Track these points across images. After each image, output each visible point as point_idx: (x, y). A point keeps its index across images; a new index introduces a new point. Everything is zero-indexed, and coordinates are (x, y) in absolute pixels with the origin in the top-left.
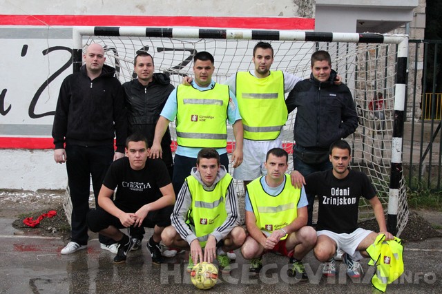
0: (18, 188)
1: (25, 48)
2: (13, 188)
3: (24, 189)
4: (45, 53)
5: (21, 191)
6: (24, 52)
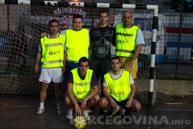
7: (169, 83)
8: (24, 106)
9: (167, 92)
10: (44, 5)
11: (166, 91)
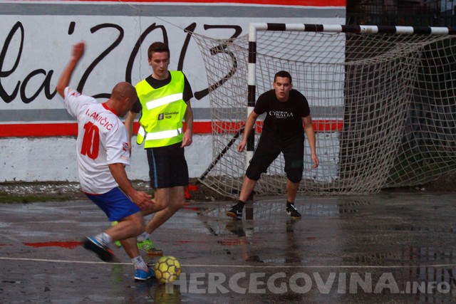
0: (63, 179)
1: (72, 25)
2: (57, 180)
3: (70, 181)
4: (93, 30)
5: (67, 183)
6: (71, 31)
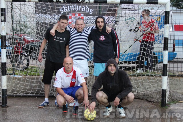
7: (180, 81)
8: (33, 107)
9: (179, 90)
10: (53, 2)
11: (177, 89)
